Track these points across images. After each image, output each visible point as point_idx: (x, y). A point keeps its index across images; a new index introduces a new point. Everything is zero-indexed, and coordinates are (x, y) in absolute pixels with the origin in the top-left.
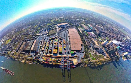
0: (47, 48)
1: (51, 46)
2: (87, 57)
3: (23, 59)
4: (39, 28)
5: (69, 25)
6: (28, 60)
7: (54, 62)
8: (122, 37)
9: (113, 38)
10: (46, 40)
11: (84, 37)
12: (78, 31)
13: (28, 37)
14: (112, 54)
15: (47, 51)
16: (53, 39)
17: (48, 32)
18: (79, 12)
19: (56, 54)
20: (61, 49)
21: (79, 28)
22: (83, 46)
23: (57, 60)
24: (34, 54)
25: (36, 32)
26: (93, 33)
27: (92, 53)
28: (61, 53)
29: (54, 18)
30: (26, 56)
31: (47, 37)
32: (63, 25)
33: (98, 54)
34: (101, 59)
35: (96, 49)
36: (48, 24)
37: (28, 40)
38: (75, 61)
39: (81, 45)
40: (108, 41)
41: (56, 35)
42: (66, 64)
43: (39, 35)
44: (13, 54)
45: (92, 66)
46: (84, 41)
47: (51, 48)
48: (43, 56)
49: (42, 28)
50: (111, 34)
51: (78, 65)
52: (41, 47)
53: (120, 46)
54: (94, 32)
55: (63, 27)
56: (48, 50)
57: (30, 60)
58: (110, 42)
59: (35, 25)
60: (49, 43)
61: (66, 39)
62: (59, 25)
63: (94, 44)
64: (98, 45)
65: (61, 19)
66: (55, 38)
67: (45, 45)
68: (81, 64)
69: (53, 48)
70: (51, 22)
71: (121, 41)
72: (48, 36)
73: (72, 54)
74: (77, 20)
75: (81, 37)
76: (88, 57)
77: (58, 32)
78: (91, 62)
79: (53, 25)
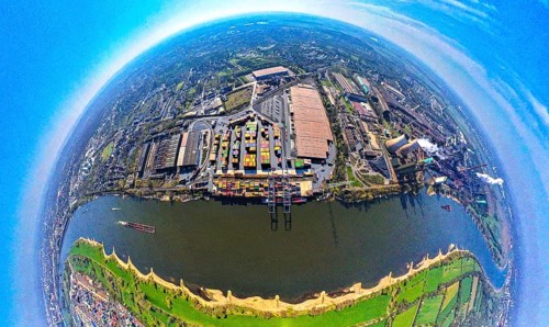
0: (225, 152)
1: (236, 146)
2: (339, 177)
3: (164, 193)
4: (192, 91)
5: (291, 74)
6: (177, 193)
7: (248, 190)
8: (447, 132)
9: (421, 130)
10: (218, 128)
11: (339, 116)
12: (323, 94)
13: (161, 126)
14: (407, 175)
15: (224, 162)
16: (242, 123)
17: (223, 101)
18: (329, 32)
19: (253, 169)
20: (265, 155)
21: (325, 87)
22: (334, 146)
23: (257, 184)
24: (191, 175)
25: (184, 104)
26: (368, 107)
27: (355, 168)
28: (266, 167)
29: (242, 51)
30: (169, 183)
31: (220, 119)
32: (274, 75)
33: (372, 173)
34: (374, 187)
35: (369, 157)
36: (221, 74)
37: (162, 137)
38: (306, 187)
39: (329, 141)
40: (407, 138)
41: (251, 108)
42: (280, 194)
43: (194, 113)
44: (132, 186)
45: (346, 201)
46: (337, 132)
47: (236, 153)
48: (215, 177)
49: (199, 90)
50: (421, 118)
51: (311, 198)
52: (205, 151)
53: (436, 158)
54: (372, 105)
55: (271, 81)
56: (227, 159)
57: (182, 192)
58: (411, 142)
59: (177, 82)
60: (229, 138)
61: (283, 122)
62: (258, 73)
63: (367, 142)
64: (377, 147)
65: (265, 52)
66: (246, 120)
67: (218, 145)
68: (321, 194)
69: (243, 151)
70: (231, 66)
71: (441, 144)
72: (222, 114)
73: (297, 169)
74: (321, 57)
75: (329, 116)
76: (343, 179)
77: (254, 97)
78: (347, 192)
79: (239, 75)
